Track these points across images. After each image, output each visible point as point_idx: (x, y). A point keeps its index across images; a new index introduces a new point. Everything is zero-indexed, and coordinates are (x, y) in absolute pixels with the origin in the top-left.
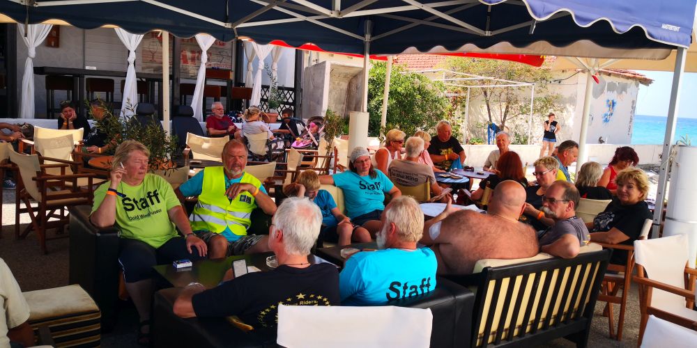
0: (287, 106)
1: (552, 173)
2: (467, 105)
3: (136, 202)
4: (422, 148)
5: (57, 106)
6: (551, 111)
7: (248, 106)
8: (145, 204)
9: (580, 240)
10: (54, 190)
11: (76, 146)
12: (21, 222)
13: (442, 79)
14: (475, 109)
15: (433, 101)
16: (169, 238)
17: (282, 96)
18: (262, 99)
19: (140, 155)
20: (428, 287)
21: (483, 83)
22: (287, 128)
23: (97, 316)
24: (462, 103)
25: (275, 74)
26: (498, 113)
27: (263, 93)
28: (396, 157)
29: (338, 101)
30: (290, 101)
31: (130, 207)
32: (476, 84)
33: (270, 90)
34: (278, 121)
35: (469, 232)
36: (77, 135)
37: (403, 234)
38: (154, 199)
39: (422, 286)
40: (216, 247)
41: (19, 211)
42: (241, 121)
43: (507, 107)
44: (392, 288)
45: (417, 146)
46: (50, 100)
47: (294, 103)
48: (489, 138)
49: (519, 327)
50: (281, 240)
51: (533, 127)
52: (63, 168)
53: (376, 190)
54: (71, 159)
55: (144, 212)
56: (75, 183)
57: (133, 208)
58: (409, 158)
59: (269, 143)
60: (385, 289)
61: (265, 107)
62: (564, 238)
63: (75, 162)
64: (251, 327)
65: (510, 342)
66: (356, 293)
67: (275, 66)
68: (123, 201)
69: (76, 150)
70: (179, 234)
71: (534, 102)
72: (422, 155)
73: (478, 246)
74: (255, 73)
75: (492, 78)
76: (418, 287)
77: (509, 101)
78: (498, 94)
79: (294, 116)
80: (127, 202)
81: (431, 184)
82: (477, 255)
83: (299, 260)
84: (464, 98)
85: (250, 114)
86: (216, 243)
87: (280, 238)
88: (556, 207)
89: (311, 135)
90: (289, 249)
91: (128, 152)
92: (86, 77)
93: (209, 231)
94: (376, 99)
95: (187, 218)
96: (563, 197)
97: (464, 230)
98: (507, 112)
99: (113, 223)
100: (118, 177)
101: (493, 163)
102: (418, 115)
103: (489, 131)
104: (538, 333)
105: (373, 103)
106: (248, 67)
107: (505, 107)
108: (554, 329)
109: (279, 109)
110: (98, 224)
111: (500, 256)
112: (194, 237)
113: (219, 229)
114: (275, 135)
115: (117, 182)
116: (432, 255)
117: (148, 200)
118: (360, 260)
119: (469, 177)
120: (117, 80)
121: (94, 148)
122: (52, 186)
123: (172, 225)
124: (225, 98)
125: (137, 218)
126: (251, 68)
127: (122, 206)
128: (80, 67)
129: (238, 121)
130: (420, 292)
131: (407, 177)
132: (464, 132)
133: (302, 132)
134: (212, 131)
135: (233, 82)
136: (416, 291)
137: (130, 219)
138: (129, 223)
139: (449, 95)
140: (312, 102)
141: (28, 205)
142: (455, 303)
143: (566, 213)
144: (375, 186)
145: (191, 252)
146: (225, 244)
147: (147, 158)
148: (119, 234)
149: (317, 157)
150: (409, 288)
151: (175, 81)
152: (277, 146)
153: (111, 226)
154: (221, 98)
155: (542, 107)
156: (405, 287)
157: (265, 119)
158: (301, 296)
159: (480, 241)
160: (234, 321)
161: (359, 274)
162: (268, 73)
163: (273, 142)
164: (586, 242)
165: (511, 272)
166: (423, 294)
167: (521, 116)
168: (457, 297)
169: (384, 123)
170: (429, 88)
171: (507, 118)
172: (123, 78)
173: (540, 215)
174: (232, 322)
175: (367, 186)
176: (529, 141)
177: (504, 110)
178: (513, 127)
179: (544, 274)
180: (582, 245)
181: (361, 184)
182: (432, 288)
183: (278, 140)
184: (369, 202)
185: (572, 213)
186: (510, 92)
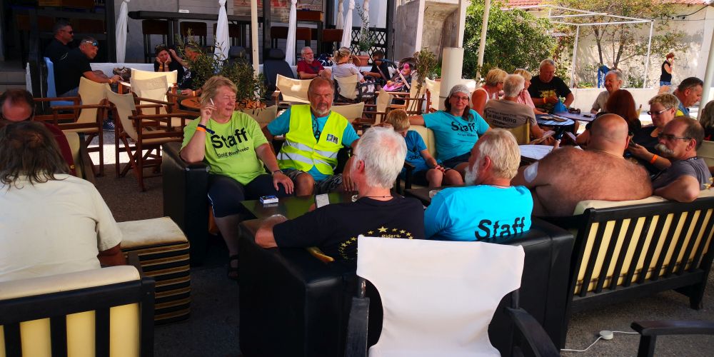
0: (379, 48)
1: (670, 112)
2: (575, 45)
3: (224, 140)
4: (522, 87)
5: (153, 52)
6: (671, 51)
7: (338, 47)
8: (232, 141)
9: (700, 182)
10: (150, 130)
11: (170, 89)
12: (121, 161)
13: (548, 17)
14: (585, 51)
15: (538, 40)
16: (257, 175)
17: (373, 37)
18: (353, 42)
19: (227, 91)
20: (522, 227)
21: (595, 21)
22: (378, 72)
23: (187, 246)
24: (569, 43)
25: (366, 14)
26: (611, 55)
27: (354, 35)
28: (494, 97)
29: (433, 42)
30: (382, 42)
31: (218, 144)
32: (587, 22)
33: (361, 31)
34: (369, 64)
35: (571, 170)
36: (171, 77)
37: (499, 170)
38: (241, 137)
39: (515, 226)
40: (303, 185)
41: (118, 150)
42: (331, 64)
43: (621, 47)
44: (481, 226)
45: (516, 85)
46: (147, 44)
47: (385, 45)
48: (599, 82)
49: (624, 275)
50: (363, 171)
51: (651, 69)
52: (158, 108)
53: (469, 132)
54: (166, 100)
55: (232, 149)
56: (169, 123)
57: (221, 146)
58: (507, 98)
59: (359, 86)
60: (474, 227)
61: (356, 50)
62: (681, 179)
63: (170, 103)
64: (331, 259)
65: (613, 291)
66: (442, 230)
67: (367, 6)
68: (212, 138)
69: (171, 92)
70: (266, 172)
71: (653, 41)
72: (522, 95)
73: (580, 185)
74: (345, 14)
75: (605, 14)
76: (511, 226)
77: (623, 41)
78: (610, 32)
79: (386, 58)
80: (215, 139)
81: (531, 126)
82: (579, 195)
83: (381, 192)
84: (573, 38)
85: (340, 56)
86: (302, 180)
87: (362, 170)
88: (674, 145)
89: (403, 77)
90: (370, 180)
91: (216, 87)
92: (181, 20)
93: (296, 170)
94: (474, 39)
95: (274, 156)
96: (684, 134)
97: (565, 169)
98: (620, 52)
99: (202, 159)
100: (208, 113)
101: (602, 105)
102: (520, 56)
103: (599, 75)
104: (646, 283)
105: (470, 43)
106: (338, 7)
107: (619, 47)
108: (664, 279)
109: (371, 52)
110: (187, 159)
111: (604, 198)
112: (281, 174)
113: (306, 168)
114: (365, 78)
115: (207, 118)
116: (528, 194)
117: (236, 138)
118: (447, 196)
119: (574, 120)
120: (209, 24)
121: (188, 91)
122: (147, 126)
123: (260, 163)
124: (315, 42)
125: (225, 155)
126: (342, 9)
127: (211, 143)
128: (175, 11)
129: (328, 65)
130: (512, 232)
131: (504, 119)
132: (571, 75)
133: (394, 75)
134: (302, 74)
135: (324, 24)
136: (508, 231)
137: (219, 156)
138: (217, 160)
139: (556, 35)
140: (404, 44)
141: (127, 144)
142: (552, 245)
143: (685, 152)
144: (469, 128)
145: (278, 189)
146: (311, 182)
147: (234, 94)
148: (207, 169)
149: (408, 100)
150: (500, 227)
151: (266, 23)
152: (367, 90)
153: (200, 162)
154: (312, 42)
155: (662, 47)
156: (496, 226)
157: (355, 62)
158: (383, 229)
159: (583, 180)
160: (315, 252)
161: (446, 210)
162: (359, 13)
163: (364, 85)
164: (708, 185)
165: (617, 215)
166: (516, 234)
167: (636, 57)
168: (554, 239)
169: (481, 62)
170: (533, 25)
171: (620, 59)
172: (215, 22)
173: (654, 159)
174: (313, 253)
175: (459, 127)
176: (644, 84)
177: (617, 51)
178: (628, 69)
179: (655, 219)
180: (702, 188)
181: (453, 125)
182: (527, 228)
183: (369, 84)
184: (462, 144)
185: (693, 153)
186: (625, 30)
